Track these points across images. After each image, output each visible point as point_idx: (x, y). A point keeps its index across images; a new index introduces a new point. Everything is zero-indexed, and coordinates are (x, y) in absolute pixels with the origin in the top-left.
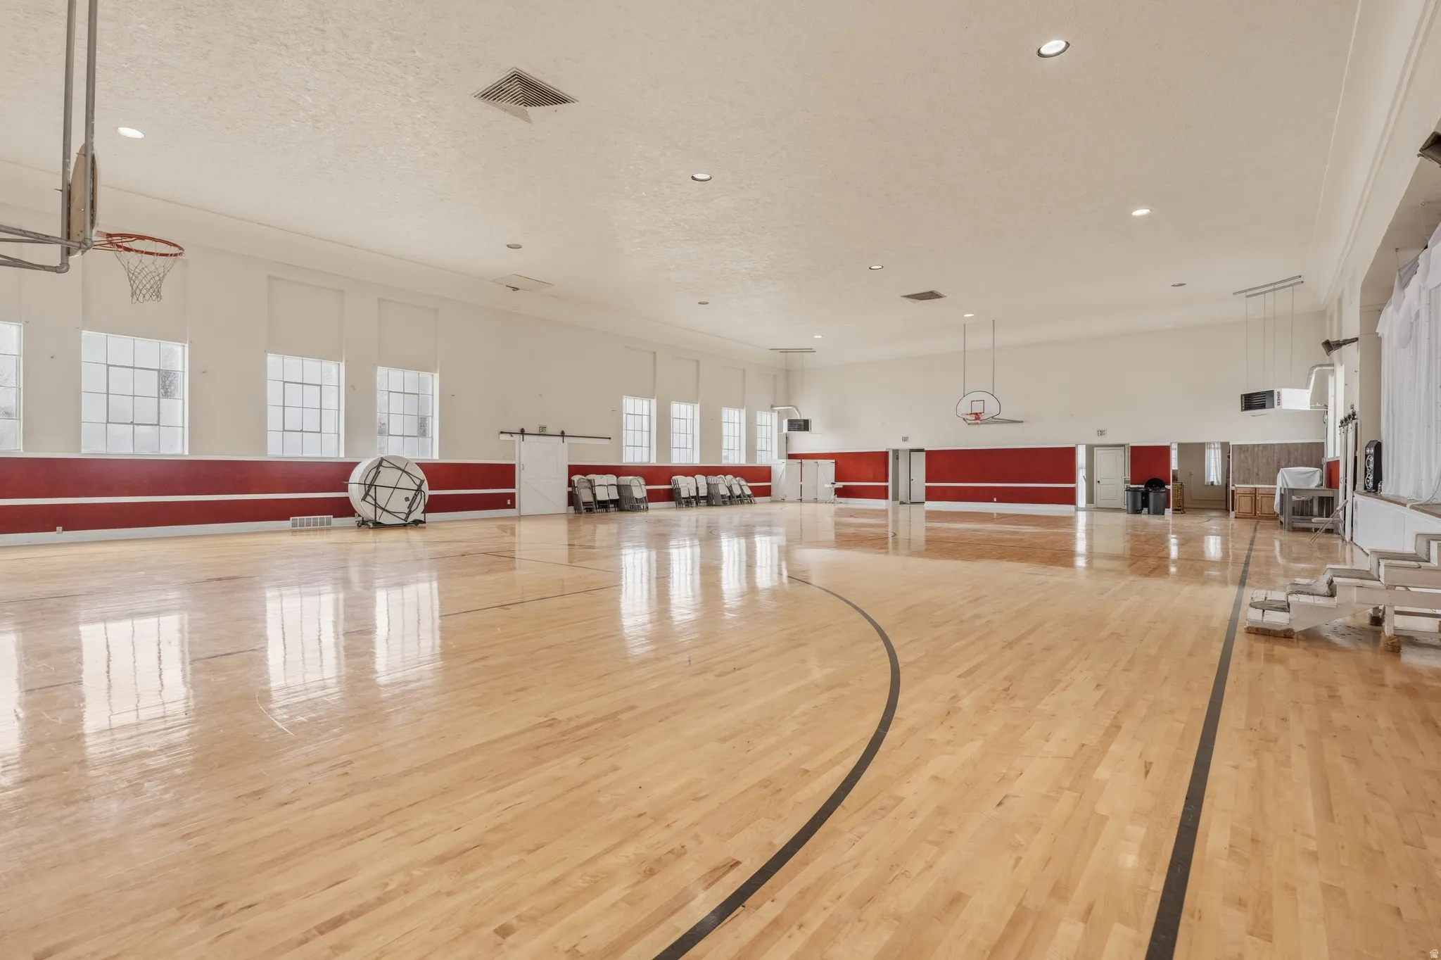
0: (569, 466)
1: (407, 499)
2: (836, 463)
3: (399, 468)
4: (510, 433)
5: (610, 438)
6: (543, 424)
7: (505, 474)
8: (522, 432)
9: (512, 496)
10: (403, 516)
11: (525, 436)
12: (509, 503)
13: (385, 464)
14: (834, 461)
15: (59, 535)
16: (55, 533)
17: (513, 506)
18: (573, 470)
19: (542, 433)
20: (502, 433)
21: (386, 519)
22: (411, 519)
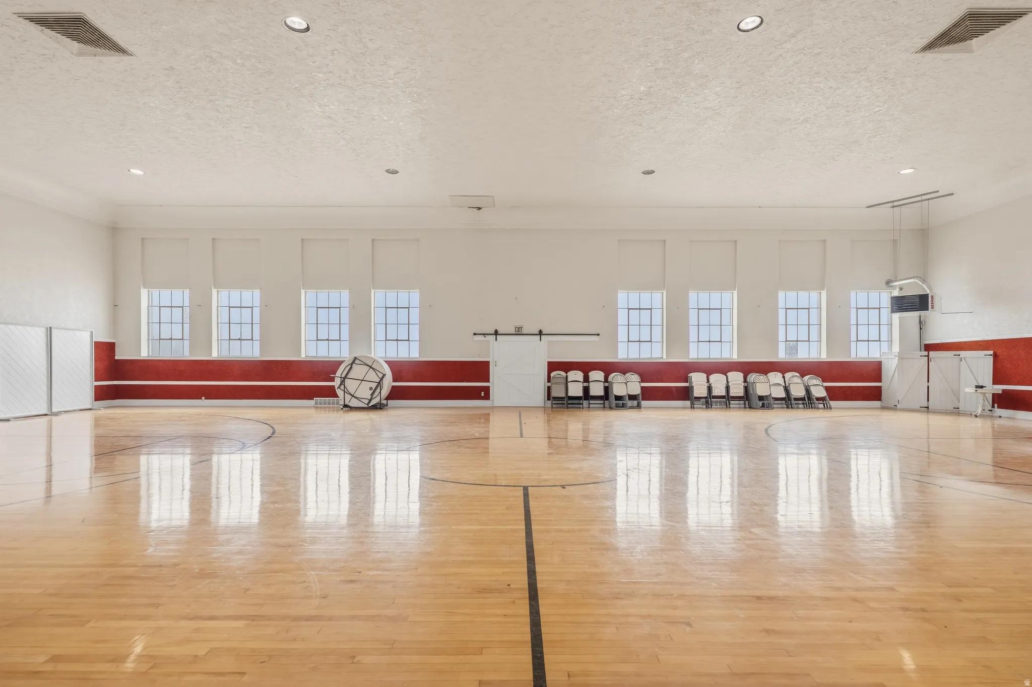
0: (548, 362)
1: (371, 389)
2: (995, 356)
3: (368, 365)
4: (483, 334)
5: (598, 335)
6: (518, 324)
7: (480, 370)
8: (496, 333)
9: (487, 390)
10: (367, 401)
11: (498, 337)
12: (483, 395)
13: (357, 362)
14: (991, 352)
15: (204, 402)
16: (201, 400)
17: (487, 397)
18: (553, 366)
19: (519, 332)
20: (475, 334)
21: (354, 403)
22: (373, 403)
